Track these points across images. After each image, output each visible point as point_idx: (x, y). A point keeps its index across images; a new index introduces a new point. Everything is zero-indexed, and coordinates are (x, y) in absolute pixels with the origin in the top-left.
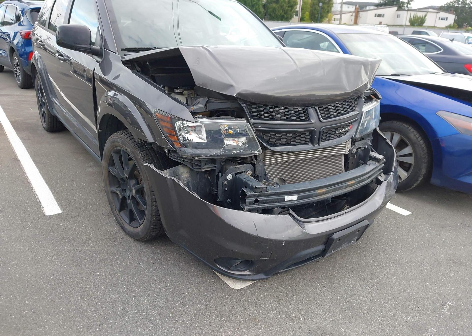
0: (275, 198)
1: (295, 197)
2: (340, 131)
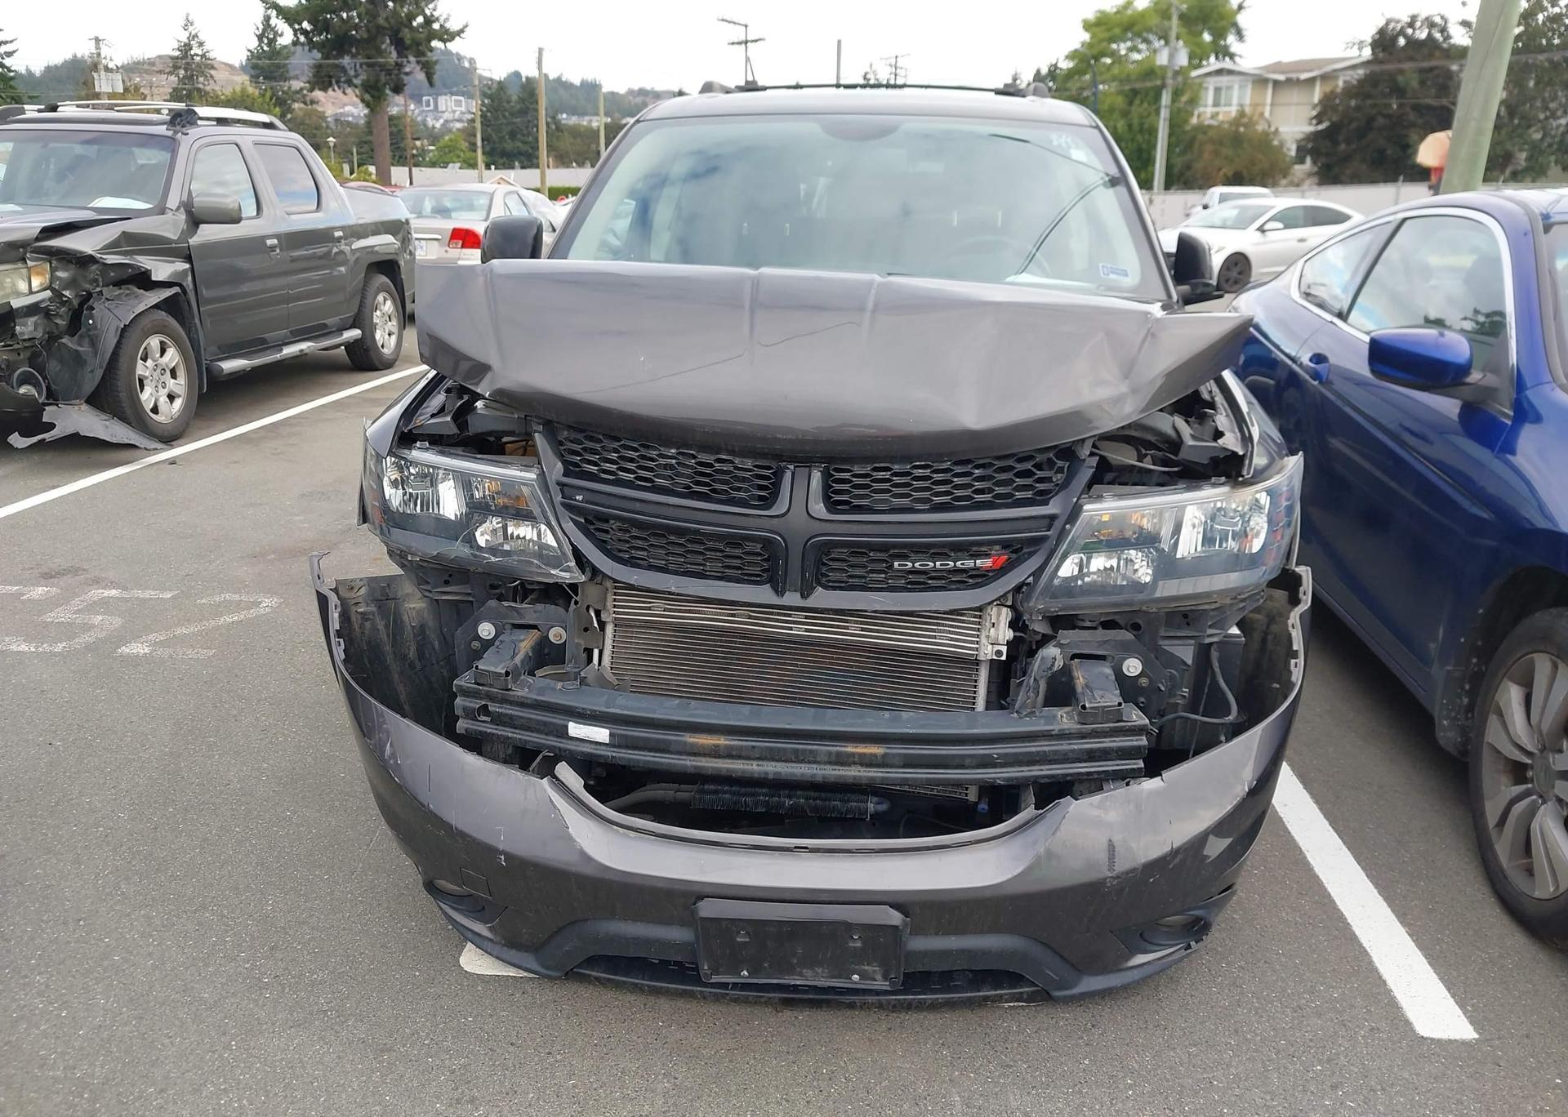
0: (539, 718)
1: (601, 734)
2: (917, 565)
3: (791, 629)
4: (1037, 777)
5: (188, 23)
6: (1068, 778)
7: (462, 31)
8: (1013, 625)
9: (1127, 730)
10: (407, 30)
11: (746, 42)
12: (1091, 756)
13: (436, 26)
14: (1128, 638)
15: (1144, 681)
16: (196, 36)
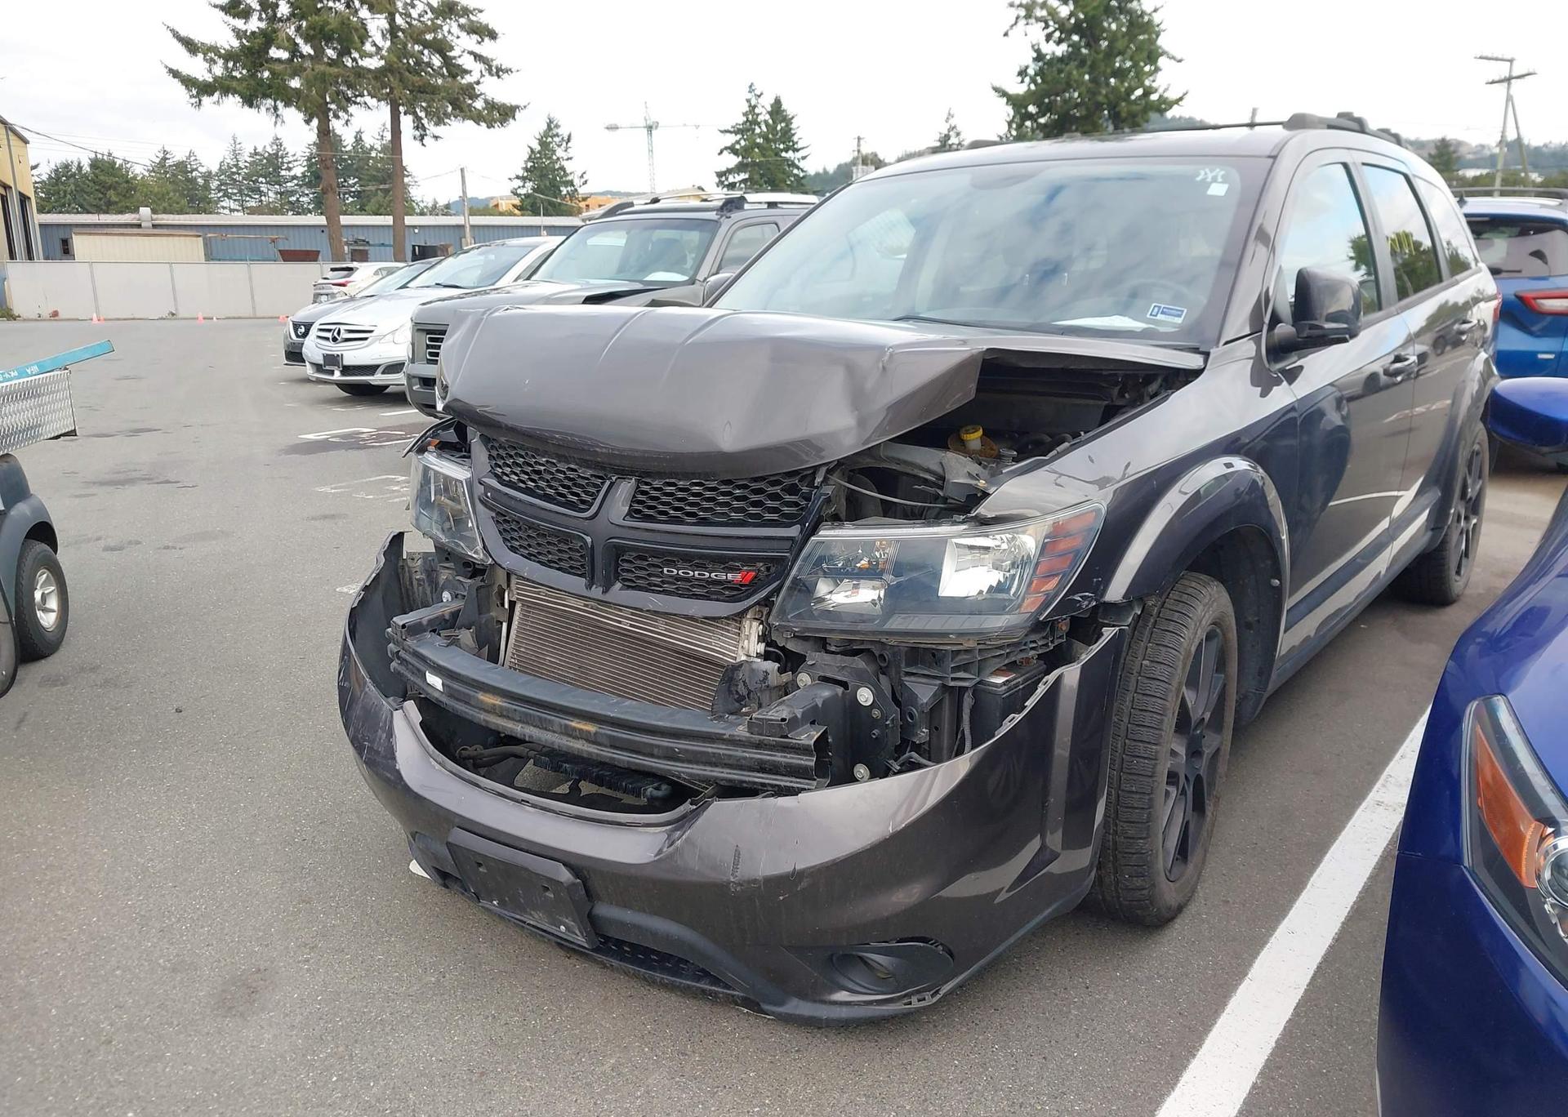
1: (439, 683)
2: (680, 572)
3: (620, 622)
4: (717, 778)
5: (950, 116)
6: (745, 785)
7: (1181, 99)
8: (762, 638)
9: (792, 748)
10: (1123, 104)
11: (1508, 80)
12: (762, 767)
13: (1154, 97)
14: (860, 666)
15: (876, 713)
16: (955, 127)
